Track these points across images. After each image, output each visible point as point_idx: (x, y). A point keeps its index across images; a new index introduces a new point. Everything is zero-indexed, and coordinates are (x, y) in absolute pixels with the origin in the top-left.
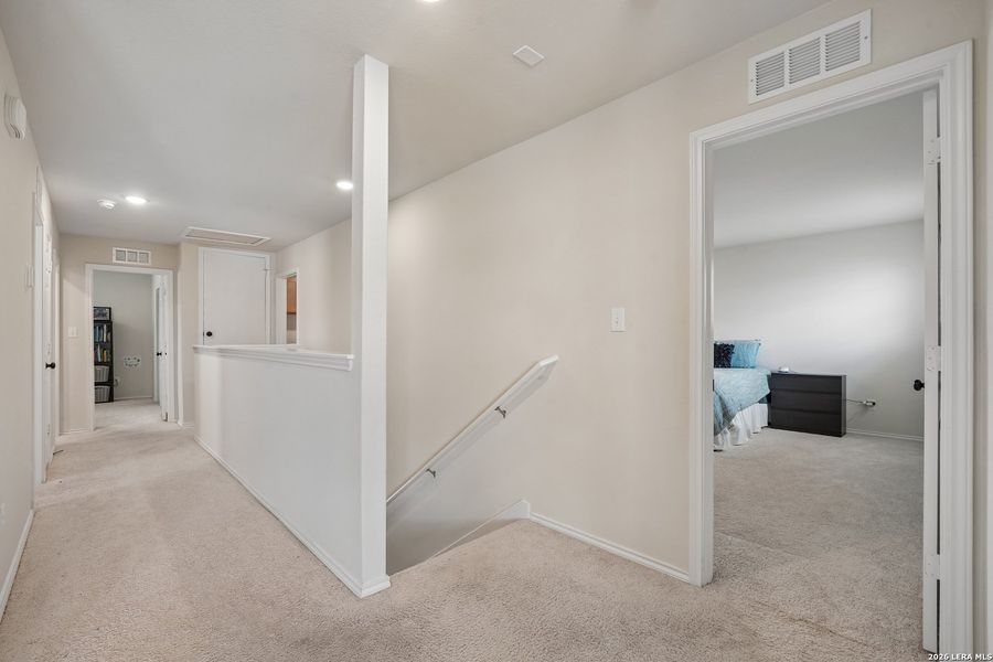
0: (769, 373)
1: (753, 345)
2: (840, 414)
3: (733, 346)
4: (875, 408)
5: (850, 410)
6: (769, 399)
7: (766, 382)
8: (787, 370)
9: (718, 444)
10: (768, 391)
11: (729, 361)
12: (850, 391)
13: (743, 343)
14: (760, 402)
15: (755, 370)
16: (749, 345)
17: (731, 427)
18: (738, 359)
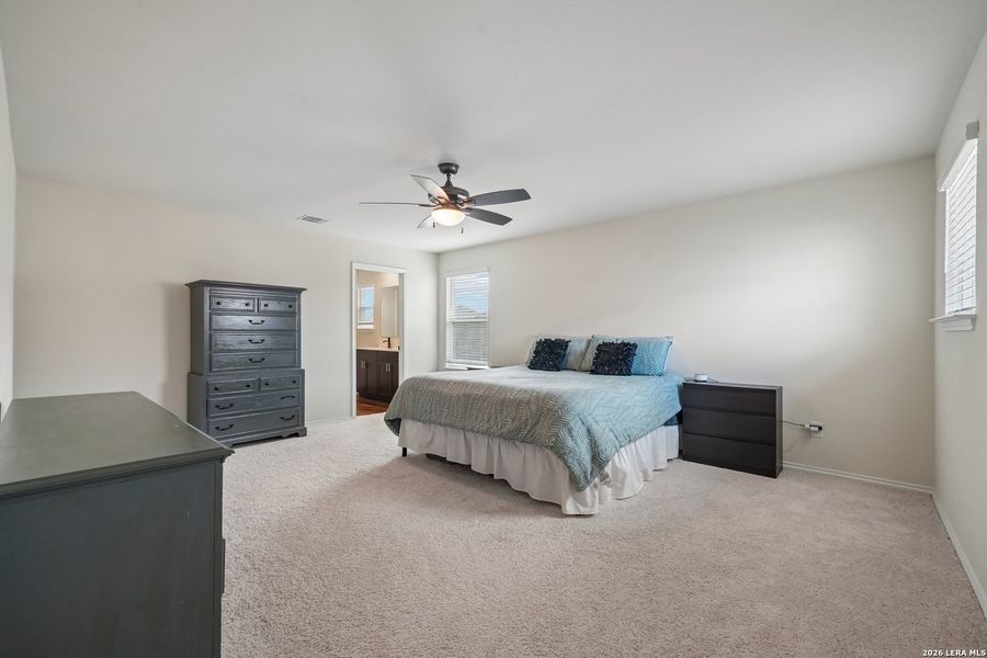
0: (681, 381)
1: (662, 343)
2: (774, 445)
3: (635, 346)
4: (822, 434)
5: (788, 436)
6: (680, 418)
7: (676, 395)
8: (704, 378)
9: (585, 505)
10: (679, 408)
11: (629, 365)
12: (788, 411)
13: (649, 341)
14: (666, 424)
15: (662, 378)
16: (657, 343)
17: (604, 478)
18: (642, 362)
